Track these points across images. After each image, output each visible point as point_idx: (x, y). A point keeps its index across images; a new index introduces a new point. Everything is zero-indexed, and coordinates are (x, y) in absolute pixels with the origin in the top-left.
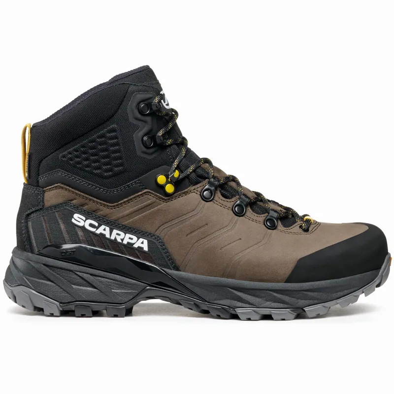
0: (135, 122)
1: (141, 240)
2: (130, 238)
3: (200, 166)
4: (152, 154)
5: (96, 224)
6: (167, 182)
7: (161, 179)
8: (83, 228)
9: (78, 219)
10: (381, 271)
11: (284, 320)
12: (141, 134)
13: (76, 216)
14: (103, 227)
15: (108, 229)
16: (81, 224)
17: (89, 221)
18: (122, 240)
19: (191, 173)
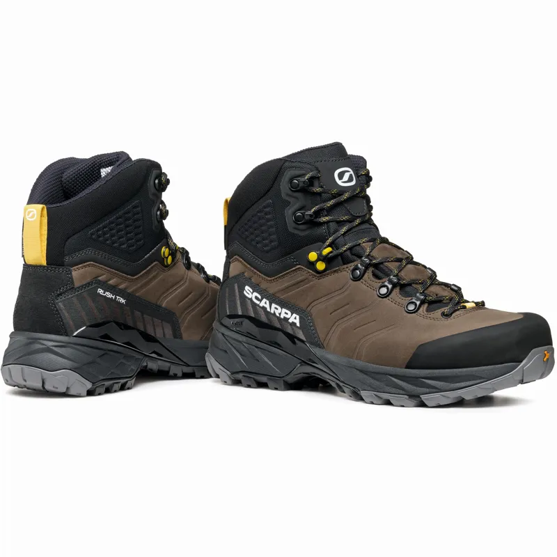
0: (287, 198)
1: (294, 315)
2: (286, 313)
3: (359, 244)
4: (304, 230)
5: (260, 297)
6: (318, 260)
7: (313, 256)
8: (251, 299)
9: (248, 292)
10: (522, 364)
11: (403, 406)
12: (293, 209)
13: (247, 288)
14: (264, 300)
15: (268, 302)
16: (250, 296)
17: (255, 294)
18: (280, 314)
19: (345, 251)
